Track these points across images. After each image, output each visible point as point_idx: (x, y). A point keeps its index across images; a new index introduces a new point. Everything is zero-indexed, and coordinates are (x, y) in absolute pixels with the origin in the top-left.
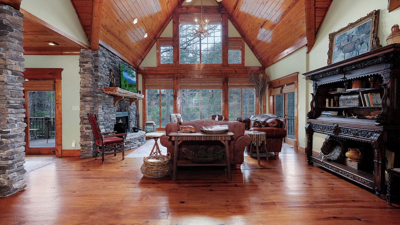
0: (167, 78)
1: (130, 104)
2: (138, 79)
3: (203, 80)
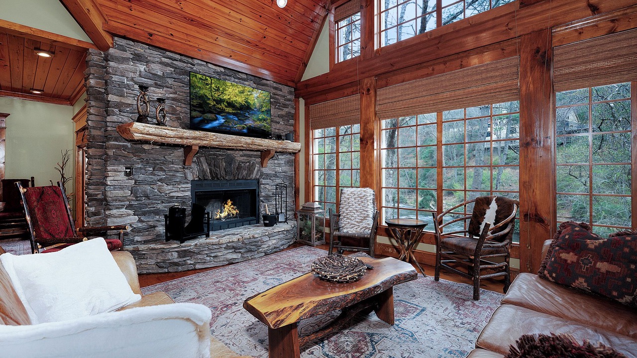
0: (348, 95)
1: (262, 164)
2: (297, 109)
3: (443, 78)
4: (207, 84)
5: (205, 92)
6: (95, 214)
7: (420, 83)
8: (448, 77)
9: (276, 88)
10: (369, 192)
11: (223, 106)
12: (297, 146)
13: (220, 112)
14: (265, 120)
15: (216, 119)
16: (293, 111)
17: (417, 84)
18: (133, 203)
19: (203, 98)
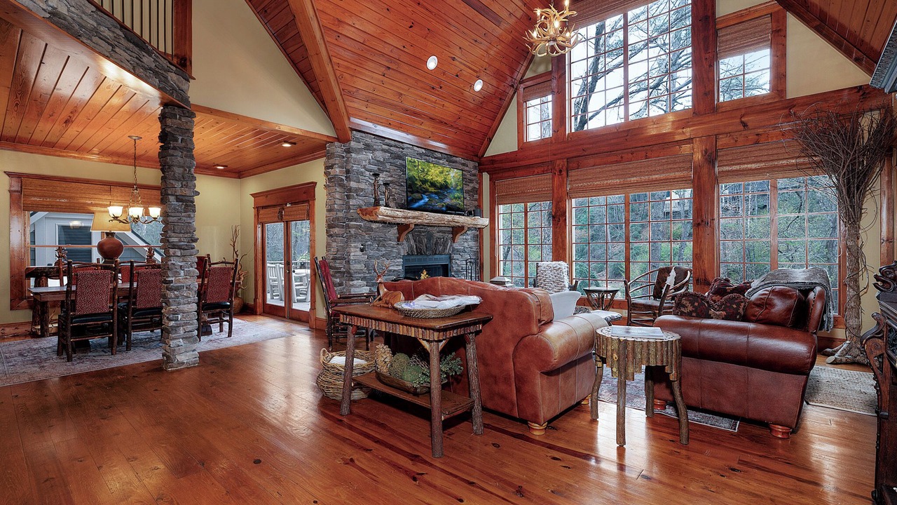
0: (538, 174)
1: (453, 240)
2: (481, 184)
3: (631, 166)
4: (415, 166)
5: (414, 173)
6: (340, 284)
7: (610, 168)
8: (635, 165)
9: (463, 164)
10: (563, 265)
11: (427, 186)
12: (485, 221)
13: (425, 192)
14: (459, 198)
15: (422, 199)
16: (477, 186)
17: (606, 169)
18: (366, 275)
19: (412, 179)
